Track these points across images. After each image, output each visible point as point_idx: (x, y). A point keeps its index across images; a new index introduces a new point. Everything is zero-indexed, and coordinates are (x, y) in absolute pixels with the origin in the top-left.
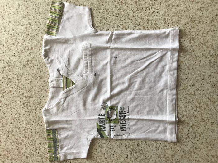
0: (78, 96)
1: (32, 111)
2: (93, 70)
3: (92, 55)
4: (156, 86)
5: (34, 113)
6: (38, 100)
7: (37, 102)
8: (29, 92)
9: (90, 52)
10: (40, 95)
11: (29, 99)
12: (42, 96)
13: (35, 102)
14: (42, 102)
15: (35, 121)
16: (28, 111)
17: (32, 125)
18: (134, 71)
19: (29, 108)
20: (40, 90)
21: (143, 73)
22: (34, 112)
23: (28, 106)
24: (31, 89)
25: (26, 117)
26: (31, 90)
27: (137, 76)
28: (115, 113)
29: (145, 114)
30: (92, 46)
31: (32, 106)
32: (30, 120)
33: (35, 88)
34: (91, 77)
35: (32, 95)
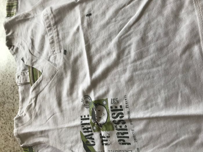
0: (49, 92)
1: (7, 121)
2: (62, 45)
3: (56, 23)
4: (172, 42)
5: (9, 125)
6: (11, 105)
7: (10, 108)
8: (3, 96)
9: (54, 20)
10: (12, 98)
11: (3, 106)
12: (14, 100)
13: (9, 109)
14: (15, 108)
15: (12, 136)
16: (4, 122)
17: (9, 141)
18: (123, 27)
19: (5, 118)
20: (12, 92)
21: (140, 25)
22: (9, 123)
23: (4, 115)
24: (4, 93)
25: (4, 131)
26: (4, 95)
27: (130, 35)
28: (105, 112)
29: (162, 105)
30: (53, 10)
31: (7, 115)
32: (7, 134)
33: (7, 91)
34: (60, 58)
35: (5, 101)
